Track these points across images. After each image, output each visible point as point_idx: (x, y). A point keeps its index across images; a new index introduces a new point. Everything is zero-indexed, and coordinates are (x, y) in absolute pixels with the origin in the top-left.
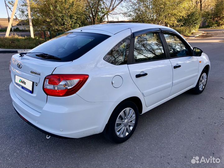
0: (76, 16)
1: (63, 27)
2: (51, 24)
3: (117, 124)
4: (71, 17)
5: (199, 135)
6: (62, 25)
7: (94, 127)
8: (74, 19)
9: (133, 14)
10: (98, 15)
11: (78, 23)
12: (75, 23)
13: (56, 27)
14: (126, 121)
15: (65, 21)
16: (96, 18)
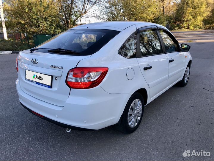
0: (51, 19)
1: (38, 28)
2: (26, 26)
3: (129, 114)
4: (46, 19)
5: (197, 121)
6: (37, 27)
7: (112, 118)
8: (49, 21)
9: (106, 17)
10: (71, 18)
11: (53, 26)
12: (50, 25)
13: (32, 29)
14: (136, 112)
15: (40, 23)
16: (70, 21)
